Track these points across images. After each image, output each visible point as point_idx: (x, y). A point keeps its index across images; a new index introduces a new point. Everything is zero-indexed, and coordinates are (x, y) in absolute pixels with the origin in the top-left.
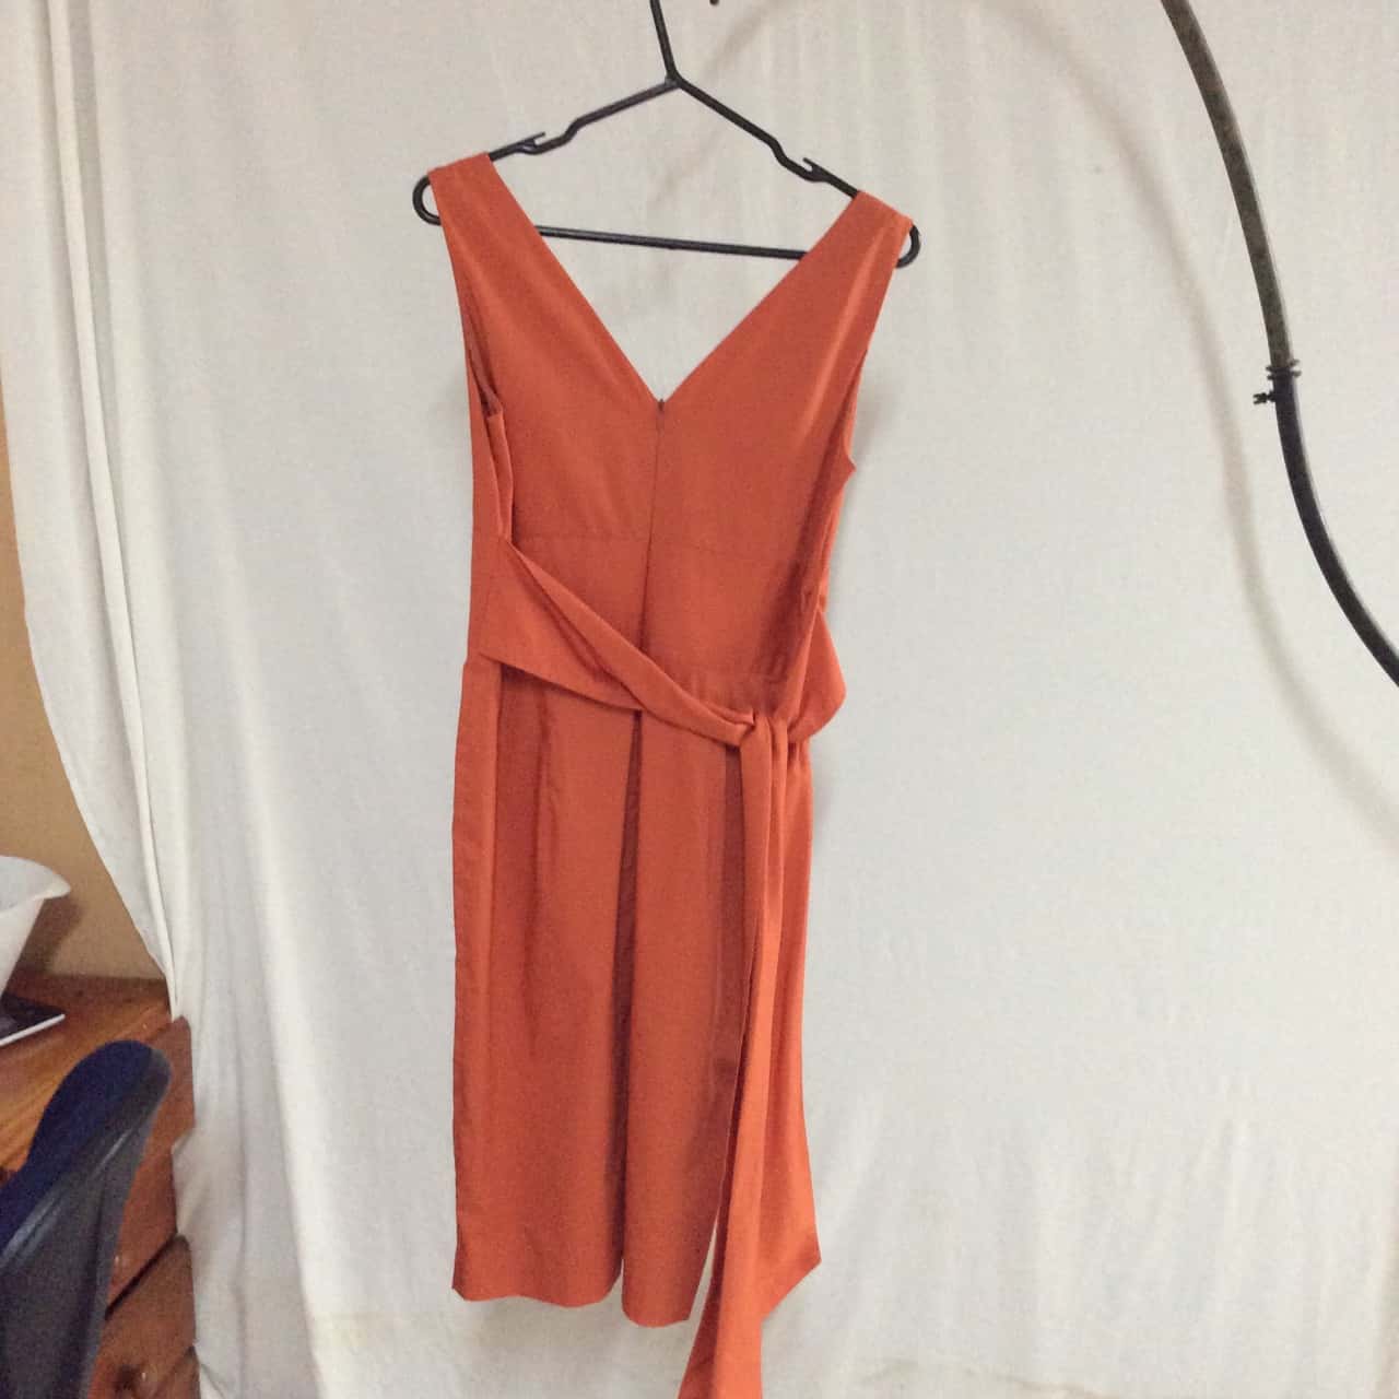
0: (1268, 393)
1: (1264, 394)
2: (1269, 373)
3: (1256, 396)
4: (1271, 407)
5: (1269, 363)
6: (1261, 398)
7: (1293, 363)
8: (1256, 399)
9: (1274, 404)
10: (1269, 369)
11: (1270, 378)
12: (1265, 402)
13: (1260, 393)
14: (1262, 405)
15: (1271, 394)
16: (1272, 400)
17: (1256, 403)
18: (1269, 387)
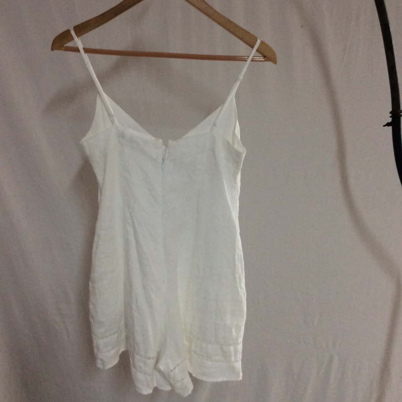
2: (391, 115)
5: (391, 110)
6: (388, 124)
8: (385, 125)
9: (391, 127)
10: (391, 113)
11: (391, 117)
13: (386, 122)
15: (391, 122)
18: (390, 120)
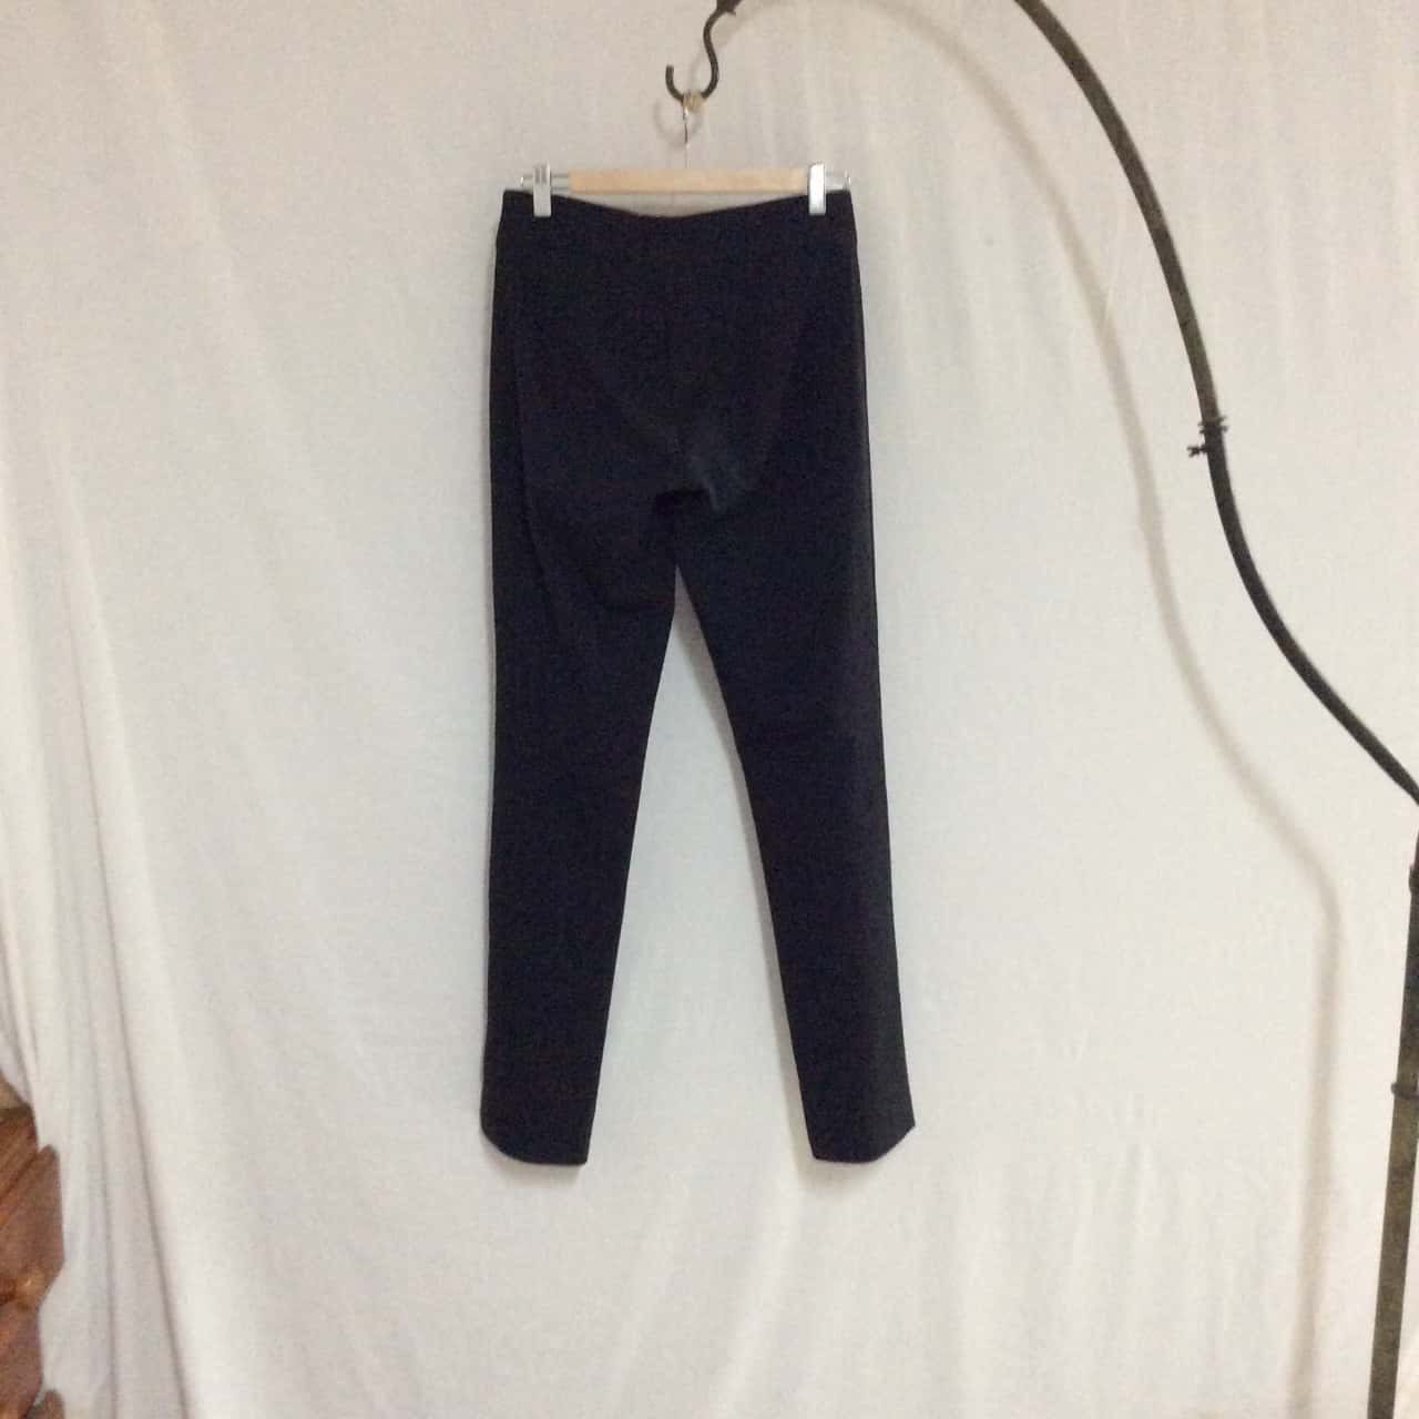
0: (1200, 446)
1: (1197, 447)
2: (1201, 428)
3: (1190, 449)
5: (1199, 418)
6: (1195, 451)
7: (1221, 420)
8: (1190, 452)
9: (1206, 456)
10: (1200, 425)
11: (1202, 432)
12: (1198, 454)
13: (1194, 445)
15: (1203, 444)
16: (1204, 453)
17: (1190, 455)
18: (1200, 441)
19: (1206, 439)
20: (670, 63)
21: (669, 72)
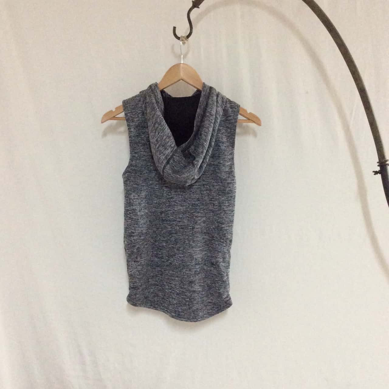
0: (378, 171)
1: (377, 171)
2: (378, 164)
3: (374, 172)
4: (379, 176)
5: (378, 161)
6: (376, 173)
7: (387, 161)
8: (374, 173)
9: (380, 175)
10: (378, 163)
11: (378, 166)
12: (377, 174)
13: (375, 171)
14: (377, 175)
15: (379, 170)
16: (380, 174)
17: (375, 174)
18: (378, 169)
19: (380, 169)
20: (175, 26)
21: (175, 28)
